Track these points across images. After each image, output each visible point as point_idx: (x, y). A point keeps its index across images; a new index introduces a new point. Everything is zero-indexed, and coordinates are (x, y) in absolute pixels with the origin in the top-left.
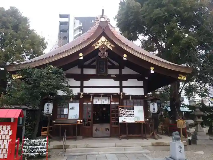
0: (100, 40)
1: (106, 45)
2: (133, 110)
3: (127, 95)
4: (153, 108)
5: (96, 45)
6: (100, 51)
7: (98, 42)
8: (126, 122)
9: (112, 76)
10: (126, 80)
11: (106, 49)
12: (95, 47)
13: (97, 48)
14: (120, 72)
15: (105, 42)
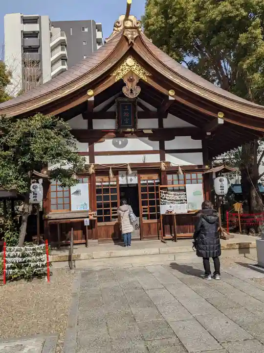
0: (125, 64)
1: (137, 72)
2: (185, 191)
3: (173, 165)
4: (221, 187)
5: (118, 74)
6: (125, 85)
7: (121, 67)
8: (173, 213)
9: (145, 132)
10: (171, 138)
11: (136, 81)
12: (116, 78)
13: (119, 79)
14: (161, 123)
15: (135, 67)
